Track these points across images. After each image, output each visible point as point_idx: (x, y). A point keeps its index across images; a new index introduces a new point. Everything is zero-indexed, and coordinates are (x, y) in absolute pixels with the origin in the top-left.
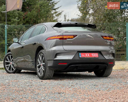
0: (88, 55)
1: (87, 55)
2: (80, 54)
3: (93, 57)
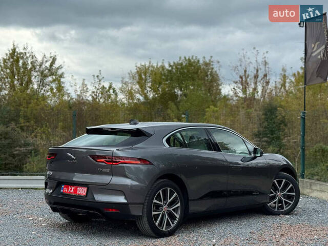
0: (73, 189)
3: (77, 195)
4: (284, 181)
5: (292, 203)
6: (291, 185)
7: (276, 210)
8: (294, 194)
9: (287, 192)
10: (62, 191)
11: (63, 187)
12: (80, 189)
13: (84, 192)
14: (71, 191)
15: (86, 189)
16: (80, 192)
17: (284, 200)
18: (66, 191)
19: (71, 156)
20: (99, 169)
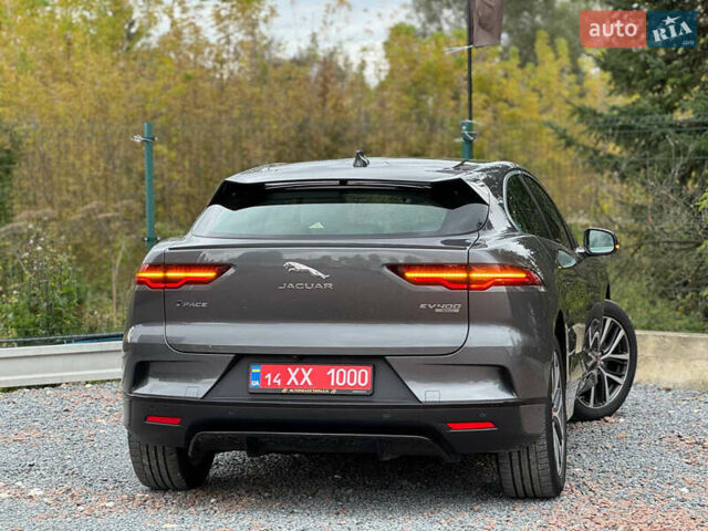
0: (306, 375)
1: (300, 377)
2: (256, 370)
3: (334, 392)
4: (609, 320)
5: (621, 381)
6: (622, 333)
7: (591, 405)
8: (626, 356)
9: (613, 353)
10: (255, 384)
11: (258, 371)
12: (341, 373)
13: (363, 381)
14: (299, 382)
15: (366, 371)
16: (341, 381)
17: (606, 374)
18: (279, 382)
19: (308, 272)
20: (422, 306)
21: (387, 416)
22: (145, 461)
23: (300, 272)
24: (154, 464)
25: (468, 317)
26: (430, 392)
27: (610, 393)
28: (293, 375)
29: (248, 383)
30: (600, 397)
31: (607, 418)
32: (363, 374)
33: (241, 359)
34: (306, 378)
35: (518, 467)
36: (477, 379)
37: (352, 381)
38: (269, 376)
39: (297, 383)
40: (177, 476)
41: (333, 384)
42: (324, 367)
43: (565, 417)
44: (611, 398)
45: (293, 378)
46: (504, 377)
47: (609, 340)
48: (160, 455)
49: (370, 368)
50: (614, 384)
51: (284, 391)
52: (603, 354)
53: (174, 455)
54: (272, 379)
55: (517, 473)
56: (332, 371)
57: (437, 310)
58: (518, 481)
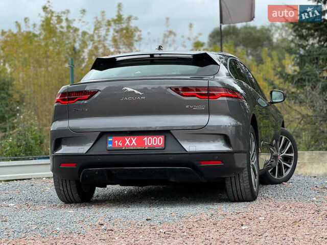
0: (134, 141)
1: (131, 141)
3: (146, 148)
5: (290, 166)
6: (290, 144)
7: (276, 177)
8: (292, 155)
9: (286, 153)
10: (110, 145)
11: (111, 140)
12: (150, 139)
13: (160, 143)
14: (130, 144)
15: (161, 138)
16: (150, 143)
17: (283, 163)
18: (121, 144)
19: (134, 91)
20: (187, 107)
21: (171, 158)
22: (61, 188)
23: (130, 92)
24: (65, 190)
25: (208, 112)
26: (191, 147)
27: (285, 172)
28: (128, 141)
29: (107, 145)
30: (280, 174)
31: (284, 183)
32: (160, 139)
33: (104, 134)
34: (134, 142)
35: (234, 185)
36: (214, 141)
37: (155, 143)
38: (116, 142)
39: (129, 145)
40: (76, 195)
41: (146, 144)
42: (141, 137)
43: (258, 167)
44: (285, 174)
45: (128, 142)
46: (226, 140)
47: (284, 147)
48: (68, 184)
49: (163, 136)
50: (287, 168)
51: (124, 148)
52: (282, 154)
53: (75, 185)
54: (118, 143)
55: (234, 189)
56: (146, 138)
57: (194, 108)
58: (235, 192)
